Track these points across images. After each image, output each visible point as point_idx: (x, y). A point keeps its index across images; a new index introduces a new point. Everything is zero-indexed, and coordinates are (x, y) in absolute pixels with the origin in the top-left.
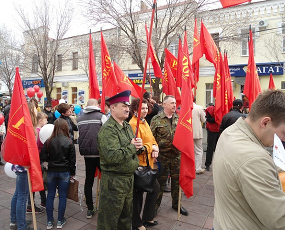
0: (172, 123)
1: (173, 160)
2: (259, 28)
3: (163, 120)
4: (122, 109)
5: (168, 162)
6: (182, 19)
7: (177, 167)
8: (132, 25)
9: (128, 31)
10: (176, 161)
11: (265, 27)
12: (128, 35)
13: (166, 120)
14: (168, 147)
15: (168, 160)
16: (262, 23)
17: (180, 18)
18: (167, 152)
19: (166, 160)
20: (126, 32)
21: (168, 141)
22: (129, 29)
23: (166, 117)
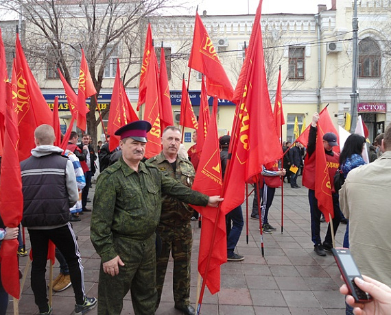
0: (175, 171)
1: (179, 230)
2: (219, 47)
3: (161, 166)
4: (130, 148)
5: (170, 234)
6: (130, 22)
7: (184, 241)
8: (54, 21)
9: (46, 28)
10: (182, 232)
11: (225, 47)
12: (46, 34)
13: (165, 165)
14: (170, 210)
15: (169, 231)
16: (221, 42)
17: (129, 20)
18: (168, 219)
19: (167, 231)
20: (44, 30)
21: (169, 200)
22: (47, 26)
23: (165, 162)
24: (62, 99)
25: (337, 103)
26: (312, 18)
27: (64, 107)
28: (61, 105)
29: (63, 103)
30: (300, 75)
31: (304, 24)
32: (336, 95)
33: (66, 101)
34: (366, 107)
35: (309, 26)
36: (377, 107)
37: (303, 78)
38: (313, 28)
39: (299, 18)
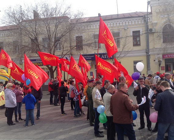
24: (39, 61)
25: (155, 55)
26: (142, 18)
27: (40, 64)
28: (39, 63)
29: (40, 63)
30: (139, 43)
31: (139, 21)
32: (154, 52)
33: (41, 62)
34: (167, 56)
35: (141, 21)
36: (172, 56)
37: (140, 45)
38: (143, 22)
39: (136, 18)
